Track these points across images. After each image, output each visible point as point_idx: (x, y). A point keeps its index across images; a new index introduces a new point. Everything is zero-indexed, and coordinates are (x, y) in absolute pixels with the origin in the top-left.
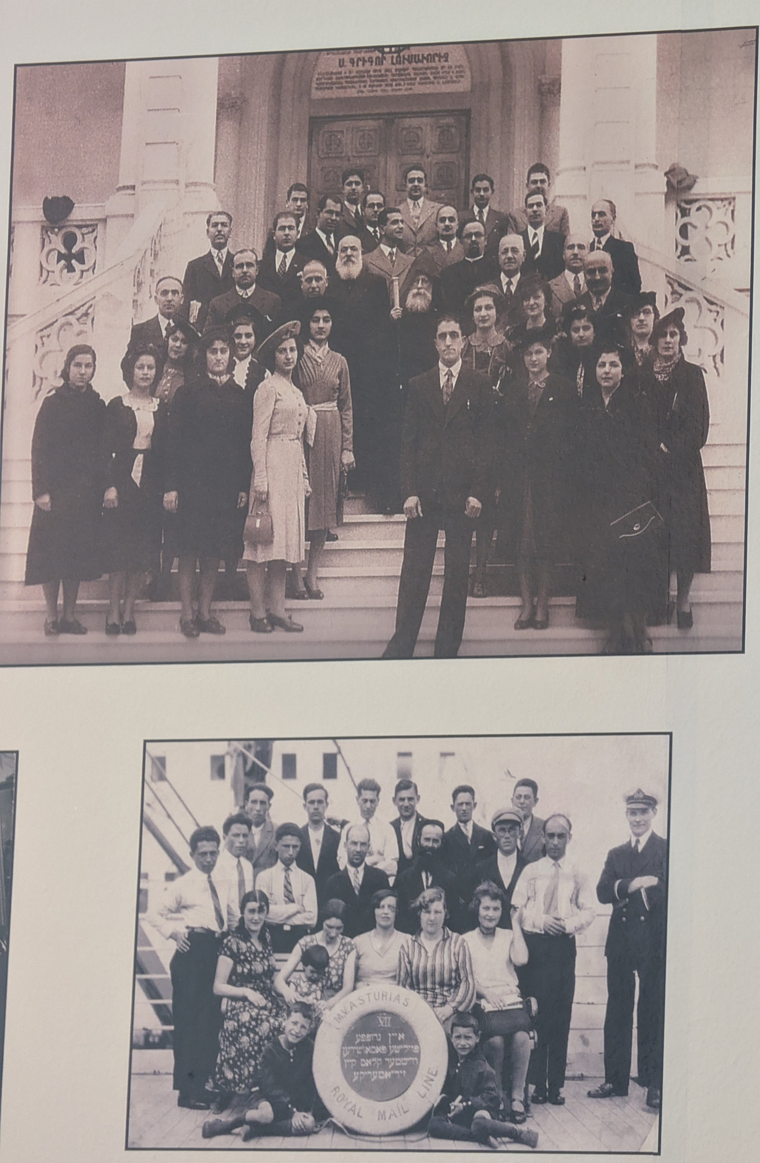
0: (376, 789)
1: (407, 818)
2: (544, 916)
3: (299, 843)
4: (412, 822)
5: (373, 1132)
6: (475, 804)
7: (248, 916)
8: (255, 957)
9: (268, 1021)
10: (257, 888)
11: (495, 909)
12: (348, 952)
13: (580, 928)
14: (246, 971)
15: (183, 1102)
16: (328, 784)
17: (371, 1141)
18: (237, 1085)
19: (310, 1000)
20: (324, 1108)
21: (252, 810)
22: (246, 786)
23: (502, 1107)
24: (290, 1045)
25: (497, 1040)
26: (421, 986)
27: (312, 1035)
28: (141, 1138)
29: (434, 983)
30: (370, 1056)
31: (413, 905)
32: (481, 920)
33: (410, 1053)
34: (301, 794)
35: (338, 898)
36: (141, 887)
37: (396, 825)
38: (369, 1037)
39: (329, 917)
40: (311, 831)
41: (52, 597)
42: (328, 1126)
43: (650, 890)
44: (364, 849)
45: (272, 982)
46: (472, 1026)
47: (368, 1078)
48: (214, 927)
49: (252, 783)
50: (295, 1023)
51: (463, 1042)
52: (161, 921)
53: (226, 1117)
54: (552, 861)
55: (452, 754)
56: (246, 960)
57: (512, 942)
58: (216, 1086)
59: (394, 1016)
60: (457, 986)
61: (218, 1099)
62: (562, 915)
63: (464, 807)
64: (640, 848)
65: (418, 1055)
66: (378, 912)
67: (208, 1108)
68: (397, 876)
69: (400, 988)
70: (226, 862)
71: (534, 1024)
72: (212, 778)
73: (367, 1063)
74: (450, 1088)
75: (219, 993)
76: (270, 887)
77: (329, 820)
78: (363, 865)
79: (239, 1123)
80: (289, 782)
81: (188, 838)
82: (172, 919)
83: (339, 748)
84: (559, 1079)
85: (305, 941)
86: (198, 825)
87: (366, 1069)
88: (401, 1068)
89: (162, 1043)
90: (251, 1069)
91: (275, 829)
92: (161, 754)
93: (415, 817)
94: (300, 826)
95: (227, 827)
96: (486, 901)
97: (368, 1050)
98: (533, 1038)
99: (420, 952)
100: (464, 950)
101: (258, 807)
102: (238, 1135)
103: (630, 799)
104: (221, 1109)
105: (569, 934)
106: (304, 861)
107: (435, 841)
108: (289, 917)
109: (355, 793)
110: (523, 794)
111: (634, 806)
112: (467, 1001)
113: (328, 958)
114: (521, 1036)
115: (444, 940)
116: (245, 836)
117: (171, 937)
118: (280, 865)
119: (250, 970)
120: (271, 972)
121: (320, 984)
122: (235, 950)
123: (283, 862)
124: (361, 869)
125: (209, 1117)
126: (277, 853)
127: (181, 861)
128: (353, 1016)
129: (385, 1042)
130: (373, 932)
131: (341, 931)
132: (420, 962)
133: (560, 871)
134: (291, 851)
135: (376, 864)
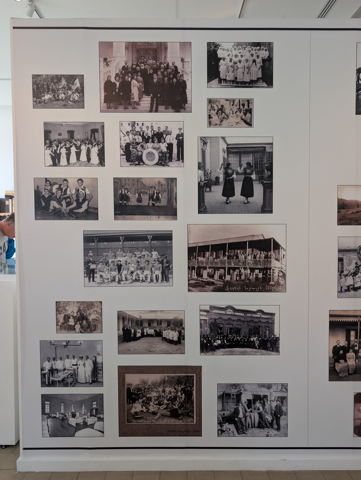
0: (148, 127)
2: (169, 141)
3: (139, 133)
7: (134, 141)
9: (137, 153)
12: (146, 145)
13: (173, 143)
15: (127, 162)
16: (143, 126)
17: (150, 166)
18: (133, 160)
19: (142, 150)
20: (144, 162)
21: (133, 129)
22: (132, 127)
23: (165, 162)
24: (140, 155)
25: (164, 155)
26: (155, 149)
27: (142, 154)
28: (122, 165)
29: (157, 149)
31: (153, 140)
32: (162, 142)
35: (144, 139)
36: (120, 138)
37: (151, 131)
39: (143, 141)
40: (141, 132)
41: (107, 105)
43: (182, 139)
44: (147, 134)
46: (161, 153)
47: (149, 159)
48: (130, 142)
51: (160, 155)
53: (132, 163)
55: (157, 123)
56: (134, 146)
57: (166, 144)
58: (131, 160)
59: (152, 152)
60: (159, 149)
62: (171, 141)
63: (159, 129)
64: (180, 134)
65: (155, 157)
66: (149, 141)
68: (151, 137)
69: (152, 149)
70: (130, 135)
72: (128, 126)
74: (159, 160)
75: (131, 150)
76: (136, 138)
78: (147, 136)
79: (134, 164)
80: (138, 126)
81: (126, 132)
82: (124, 141)
83: (144, 122)
84: (172, 159)
85: (141, 144)
89: (124, 155)
90: (135, 158)
91: (136, 131)
92: (122, 123)
93: (153, 130)
94: (139, 131)
95: (130, 131)
96: (162, 140)
97: (149, 156)
100: (160, 145)
103: (179, 129)
104: (132, 162)
106: (140, 135)
107: (156, 133)
108: (139, 141)
109: (146, 128)
110: (166, 128)
112: (160, 151)
113: (144, 146)
114: (167, 154)
115: (157, 144)
116: (133, 132)
117: (124, 143)
120: (137, 147)
122: (132, 145)
125: (130, 163)
126: (137, 134)
129: (151, 155)
130: (149, 143)
131: (145, 143)
132: (155, 146)
133: (171, 136)
135: (149, 135)
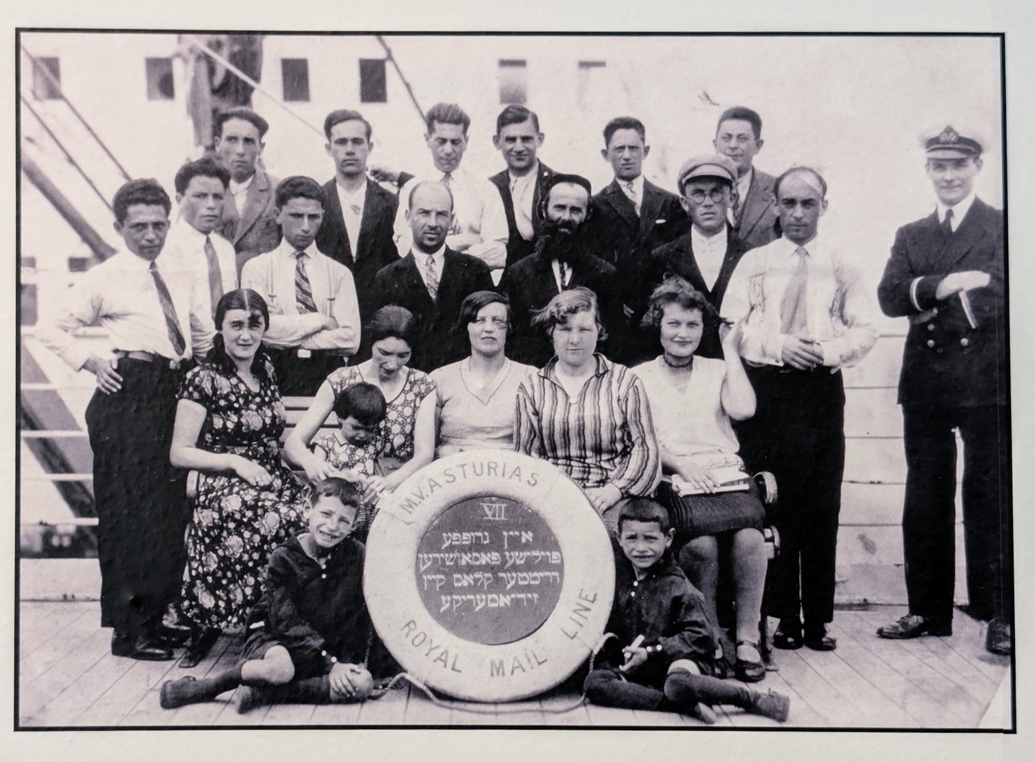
0: (461, 121)
1: (522, 171)
2: (782, 337)
3: (320, 212)
4: (531, 178)
5: (483, 697)
6: (647, 150)
7: (229, 333)
8: (247, 403)
9: (277, 511)
10: (245, 286)
11: (691, 324)
12: (422, 396)
13: (851, 358)
14: (230, 425)
15: (122, 647)
16: (370, 111)
17: (479, 712)
18: (223, 618)
20: (388, 656)
21: (228, 153)
22: (215, 111)
23: (719, 654)
24: (321, 551)
25: (705, 544)
26: (560, 453)
27: (361, 533)
28: (43, 709)
29: (583, 447)
30: (470, 569)
31: (538, 318)
32: (664, 343)
33: (545, 565)
34: (321, 126)
35: (400, 304)
36: (23, 281)
37: (502, 183)
38: (467, 538)
39: (382, 336)
40: (341, 191)
42: (397, 686)
43: (978, 295)
44: (442, 222)
45: (281, 445)
46: (656, 519)
47: (468, 606)
48: (167, 350)
49: (225, 107)
50: (328, 514)
51: (641, 546)
52: (65, 340)
54: (794, 246)
55: (601, 64)
56: (230, 407)
57: (725, 381)
58: (183, 619)
60: (626, 453)
61: (188, 643)
62: (814, 335)
63: (626, 153)
64: (955, 224)
65: (560, 568)
66: (472, 328)
67: (170, 657)
68: (506, 269)
69: (521, 455)
71: (770, 517)
72: (150, 96)
73: (467, 580)
74: (622, 622)
75: (182, 463)
76: (269, 285)
77: (375, 173)
78: (443, 250)
79: (230, 682)
80: (297, 107)
81: (110, 198)
82: (85, 336)
83: (389, 51)
84: (823, 608)
85: (341, 376)
86: (126, 176)
87: (464, 591)
88: (529, 588)
89: (76, 547)
90: (248, 591)
91: (275, 186)
92: (49, 53)
93: (535, 170)
94: (322, 181)
95: (183, 181)
96: (673, 312)
97: (465, 559)
98: (772, 540)
99: (555, 396)
100: (637, 393)
101: (240, 147)
102: (228, 702)
103: (933, 143)
104: (196, 655)
105: (830, 368)
107: (574, 209)
108: (306, 337)
109: (424, 128)
110: (735, 133)
111: (940, 155)
112: (646, 477)
113: (385, 405)
115: (599, 376)
116: (217, 196)
117: (84, 367)
118: (285, 248)
119: (239, 425)
120: (276, 428)
121: (371, 449)
122: (209, 392)
123: (292, 242)
124: (439, 256)
125: (173, 672)
126: (280, 227)
127: (97, 236)
128: (434, 503)
129: (496, 545)
130: (465, 362)
131: (407, 359)
132: (556, 414)
133: (809, 261)
134: (306, 224)
135: (466, 248)
